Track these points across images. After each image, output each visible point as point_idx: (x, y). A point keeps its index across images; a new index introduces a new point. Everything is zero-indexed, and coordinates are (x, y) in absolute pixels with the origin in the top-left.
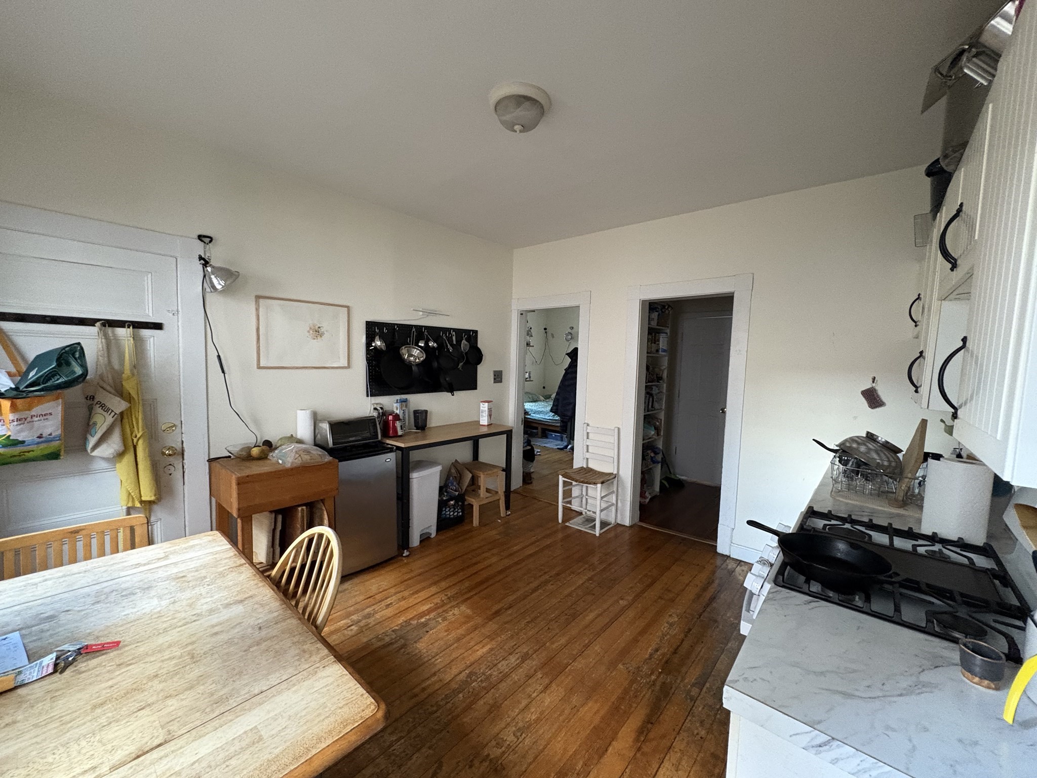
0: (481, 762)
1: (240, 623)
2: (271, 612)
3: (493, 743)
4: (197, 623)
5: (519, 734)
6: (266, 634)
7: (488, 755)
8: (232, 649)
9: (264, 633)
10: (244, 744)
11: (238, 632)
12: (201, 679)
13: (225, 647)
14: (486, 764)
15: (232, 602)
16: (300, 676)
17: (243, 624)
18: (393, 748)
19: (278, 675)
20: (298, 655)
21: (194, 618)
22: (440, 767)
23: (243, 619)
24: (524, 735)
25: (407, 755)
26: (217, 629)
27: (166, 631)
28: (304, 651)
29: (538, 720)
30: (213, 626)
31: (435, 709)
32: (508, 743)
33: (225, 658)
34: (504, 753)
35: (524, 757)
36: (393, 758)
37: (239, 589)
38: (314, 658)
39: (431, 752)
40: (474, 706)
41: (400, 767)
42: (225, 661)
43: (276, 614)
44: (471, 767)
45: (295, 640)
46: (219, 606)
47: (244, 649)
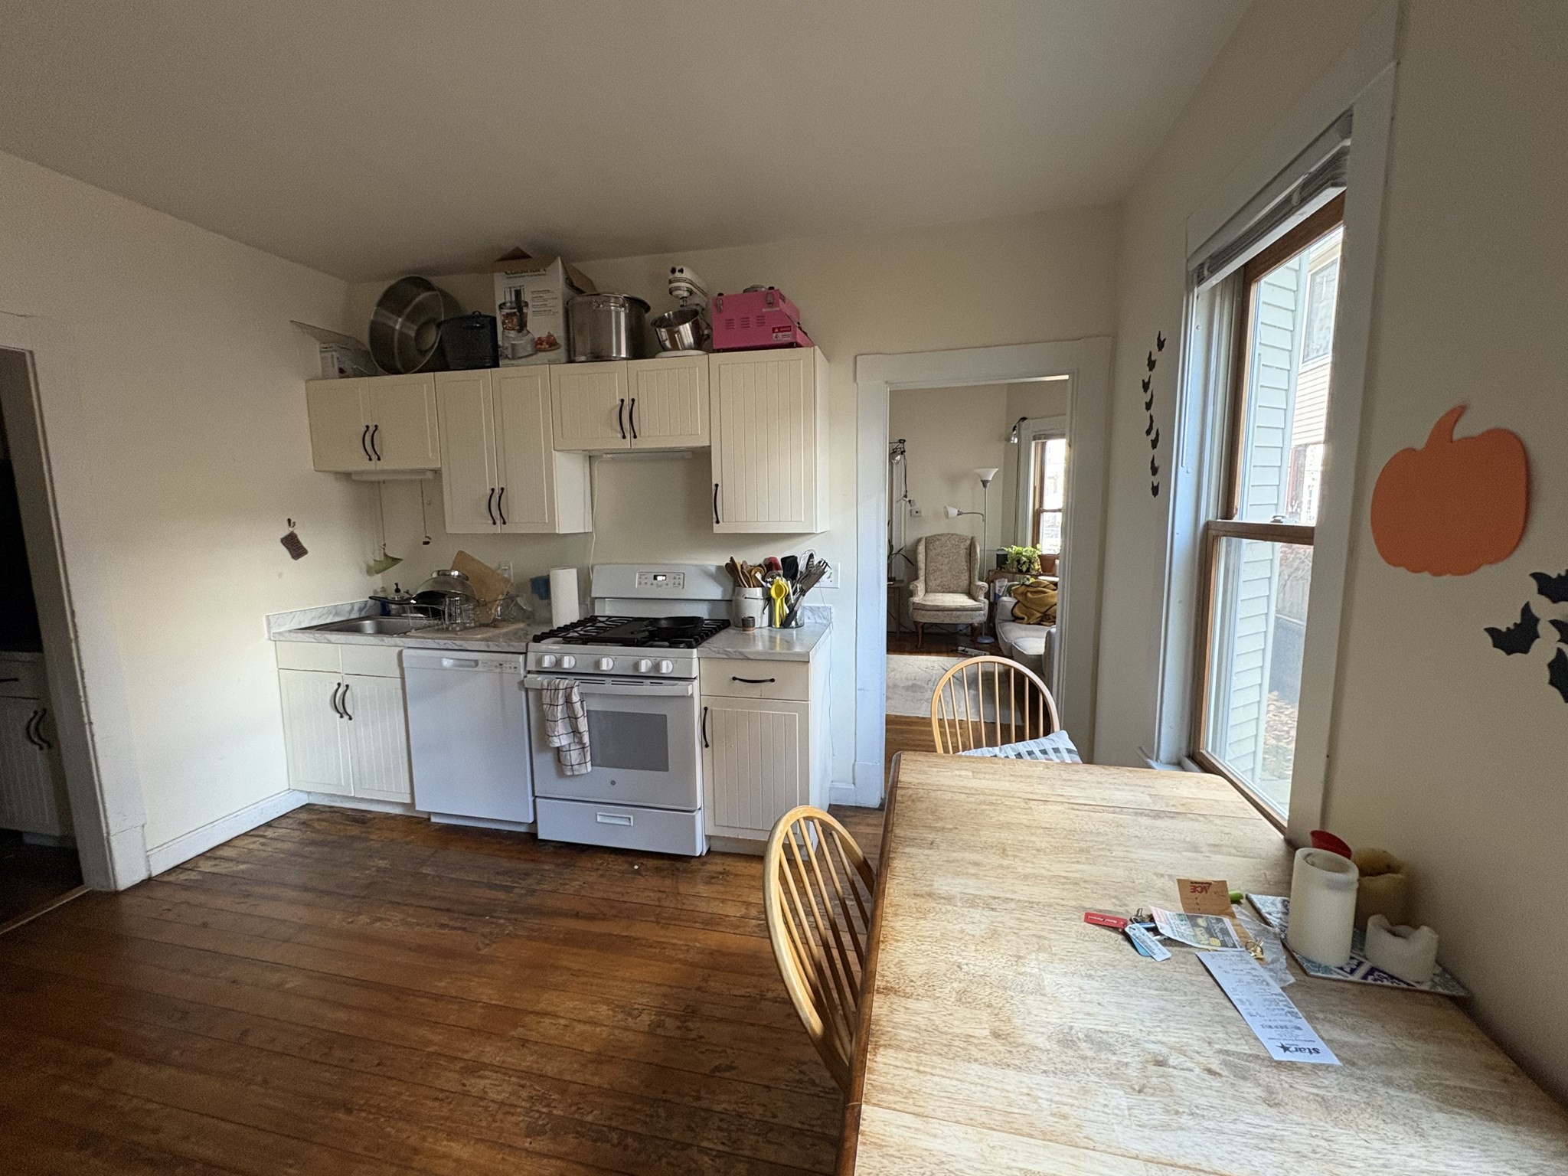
0: (691, 1030)
1: (947, 861)
2: (910, 856)
3: (659, 1031)
4: (994, 894)
5: (636, 1012)
6: (930, 834)
7: (679, 1028)
8: (967, 837)
9: (931, 836)
10: (983, 775)
11: (954, 851)
12: (1001, 826)
13: (972, 844)
14: (690, 1025)
15: (942, 901)
16: (930, 787)
17: (946, 859)
18: (721, 1148)
19: (943, 797)
20: (919, 801)
21: (994, 904)
22: (717, 1068)
23: (942, 865)
24: (636, 1006)
25: (722, 1120)
26: (973, 870)
27: (1030, 903)
28: (913, 801)
29: (606, 1002)
30: (976, 876)
31: (630, 1140)
32: (653, 1017)
33: (975, 833)
34: (668, 1015)
35: (665, 996)
36: (734, 1136)
37: (922, 921)
38: (910, 792)
39: (703, 1094)
40: (605, 1086)
41: (740, 1116)
42: (976, 830)
43: (907, 850)
44: (701, 1037)
45: (911, 814)
46: (959, 904)
47: (957, 831)
